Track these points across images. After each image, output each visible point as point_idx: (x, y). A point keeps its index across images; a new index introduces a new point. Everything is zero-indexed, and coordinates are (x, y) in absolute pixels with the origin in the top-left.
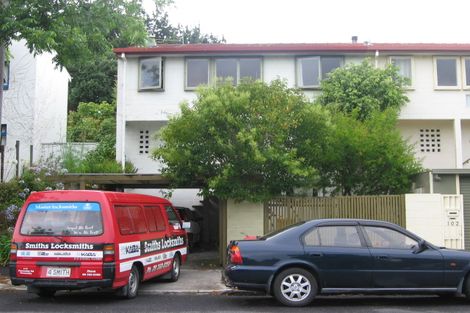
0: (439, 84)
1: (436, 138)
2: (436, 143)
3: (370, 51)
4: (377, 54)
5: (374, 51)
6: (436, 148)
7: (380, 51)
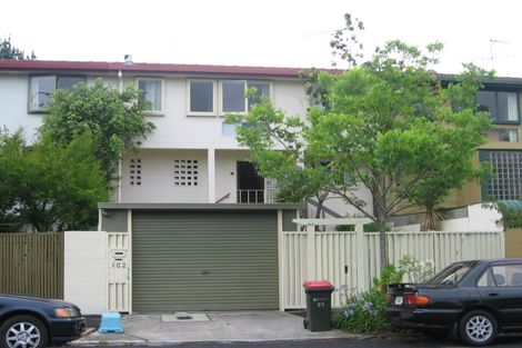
0: (192, 110)
1: (193, 170)
2: (193, 176)
3: (113, 71)
4: (120, 74)
5: (118, 71)
6: (193, 181)
7: (123, 71)
